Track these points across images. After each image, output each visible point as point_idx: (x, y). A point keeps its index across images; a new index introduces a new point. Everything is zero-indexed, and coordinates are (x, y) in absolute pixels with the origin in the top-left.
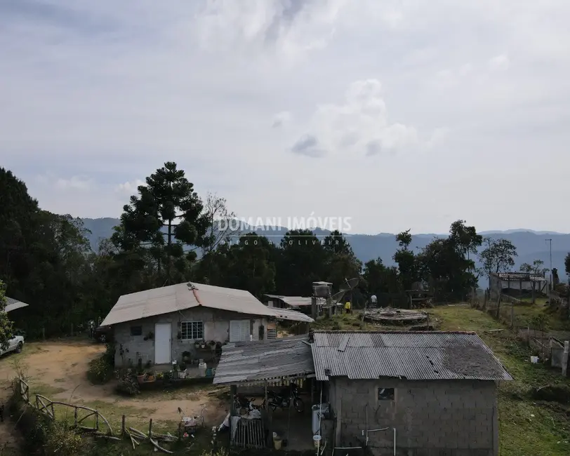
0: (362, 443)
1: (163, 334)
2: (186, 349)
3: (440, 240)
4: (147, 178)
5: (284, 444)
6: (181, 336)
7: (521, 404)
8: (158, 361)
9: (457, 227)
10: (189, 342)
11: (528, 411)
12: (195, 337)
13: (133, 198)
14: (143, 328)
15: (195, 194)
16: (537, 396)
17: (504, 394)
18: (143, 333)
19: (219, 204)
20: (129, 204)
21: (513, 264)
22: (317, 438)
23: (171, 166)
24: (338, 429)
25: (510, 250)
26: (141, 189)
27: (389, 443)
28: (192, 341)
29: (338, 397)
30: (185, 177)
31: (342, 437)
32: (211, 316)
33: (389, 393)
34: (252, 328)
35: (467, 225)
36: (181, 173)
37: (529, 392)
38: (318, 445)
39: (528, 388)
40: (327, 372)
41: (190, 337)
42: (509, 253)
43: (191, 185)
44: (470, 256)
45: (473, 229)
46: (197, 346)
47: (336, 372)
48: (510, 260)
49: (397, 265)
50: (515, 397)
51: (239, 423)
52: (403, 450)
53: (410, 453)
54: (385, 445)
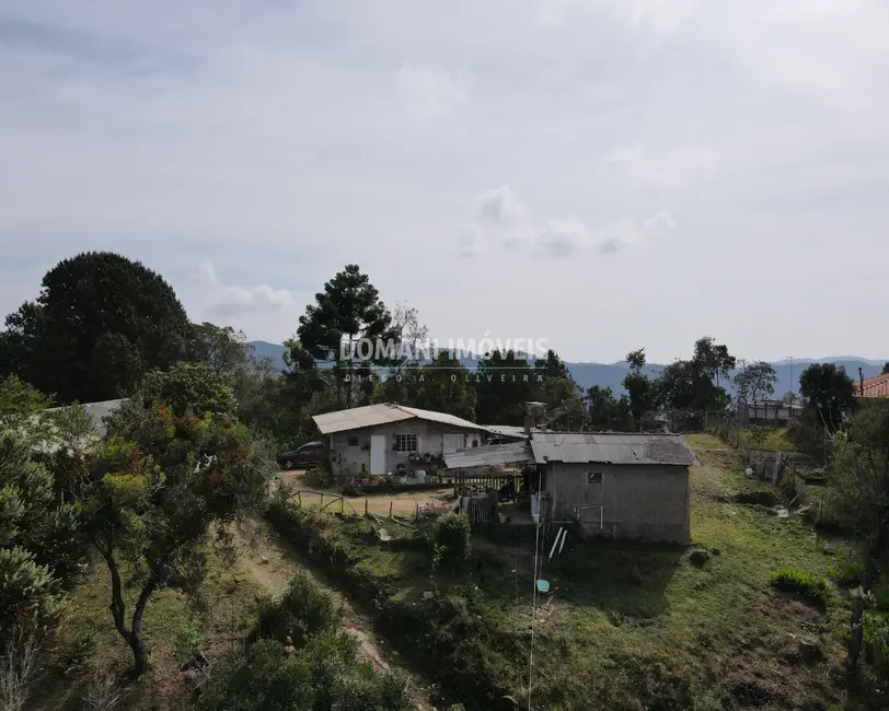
0: (575, 519)
1: (379, 444)
2: (402, 461)
3: (681, 362)
4: (326, 284)
5: (508, 520)
6: (396, 448)
7: (725, 506)
8: (373, 473)
9: (703, 346)
10: (404, 455)
11: (731, 510)
12: (409, 450)
13: (309, 308)
14: (358, 438)
15: (381, 303)
16: (742, 500)
17: (711, 497)
18: (360, 443)
19: (410, 316)
20: (305, 315)
21: (773, 392)
22: (536, 516)
23: (353, 269)
24: (554, 507)
25: (769, 374)
26: (319, 297)
27: (596, 521)
28: (407, 453)
29: (554, 481)
30: (369, 283)
31: (558, 512)
32: (424, 428)
33: (598, 477)
34: (465, 442)
35: (715, 343)
36: (365, 278)
37: (736, 497)
38: (537, 520)
39: (737, 493)
40: (545, 458)
41: (404, 450)
42: (769, 378)
43: (377, 292)
44: (719, 381)
45: (723, 349)
46: (412, 458)
47: (552, 458)
48: (769, 386)
49: (627, 392)
50: (721, 500)
51: (470, 502)
52: (609, 525)
53: (615, 528)
54: (593, 520)
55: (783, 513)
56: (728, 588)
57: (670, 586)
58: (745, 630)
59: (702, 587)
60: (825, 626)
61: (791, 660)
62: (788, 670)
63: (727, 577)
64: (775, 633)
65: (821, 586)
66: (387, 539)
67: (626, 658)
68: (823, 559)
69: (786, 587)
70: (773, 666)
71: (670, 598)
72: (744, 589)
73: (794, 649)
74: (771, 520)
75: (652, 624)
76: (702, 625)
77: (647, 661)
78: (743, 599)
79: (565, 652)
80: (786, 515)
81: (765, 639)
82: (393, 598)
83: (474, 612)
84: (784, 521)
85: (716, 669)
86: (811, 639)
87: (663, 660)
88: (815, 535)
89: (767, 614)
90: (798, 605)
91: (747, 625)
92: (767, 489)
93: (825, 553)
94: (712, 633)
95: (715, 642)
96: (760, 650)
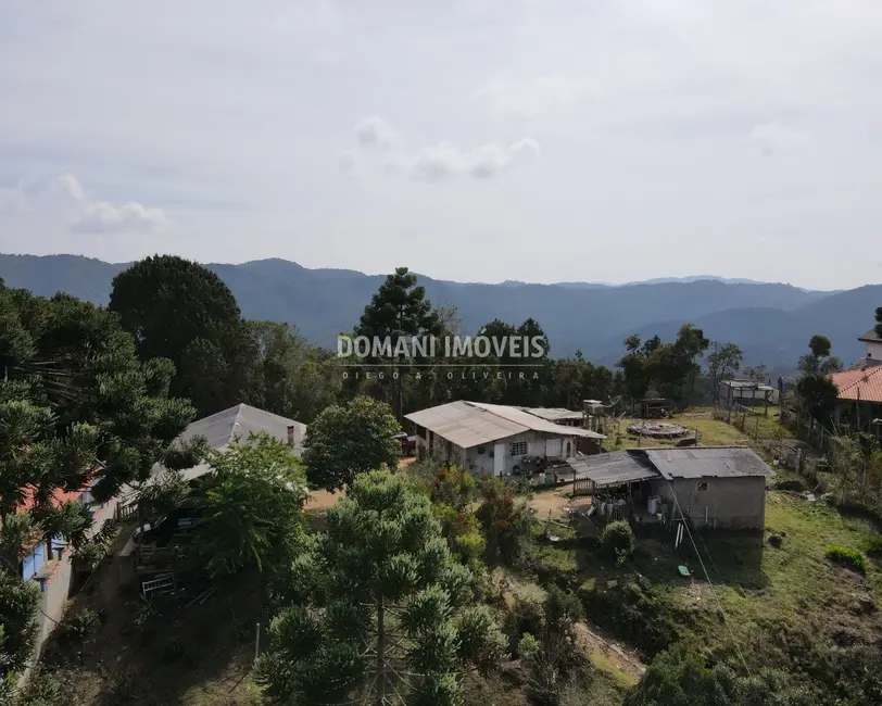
0: (688, 517)
1: (500, 451)
2: (516, 464)
6: (512, 454)
7: (770, 493)
9: (685, 331)
10: (518, 458)
12: (522, 454)
14: (487, 449)
16: (780, 487)
18: (487, 453)
25: (737, 355)
27: (703, 517)
28: (520, 457)
32: (533, 436)
33: (704, 487)
34: (562, 445)
39: (775, 481)
40: (670, 475)
41: (518, 454)
42: (737, 358)
44: (696, 360)
45: (700, 333)
46: (524, 461)
47: (676, 475)
48: (736, 364)
50: (767, 488)
52: (711, 519)
53: (715, 521)
54: (700, 517)
55: (811, 498)
56: (800, 561)
57: (765, 564)
58: (823, 593)
59: (785, 563)
60: (869, 586)
61: (857, 612)
62: (857, 619)
63: (798, 554)
64: (842, 593)
65: (859, 557)
66: (556, 539)
67: (763, 621)
68: (850, 534)
69: (836, 559)
70: (847, 618)
71: (768, 573)
72: (812, 562)
73: (857, 605)
74: (804, 503)
75: (763, 594)
76: (795, 592)
77: (775, 622)
78: (814, 570)
79: (722, 620)
80: (814, 500)
81: (836, 598)
82: (584, 587)
83: (650, 596)
84: (814, 504)
85: (817, 623)
86: (865, 597)
87: (784, 620)
88: (839, 516)
89: (831, 580)
90: (847, 571)
91: (822, 589)
92: (794, 477)
93: (851, 530)
94: (804, 598)
95: (809, 604)
96: (835, 606)
